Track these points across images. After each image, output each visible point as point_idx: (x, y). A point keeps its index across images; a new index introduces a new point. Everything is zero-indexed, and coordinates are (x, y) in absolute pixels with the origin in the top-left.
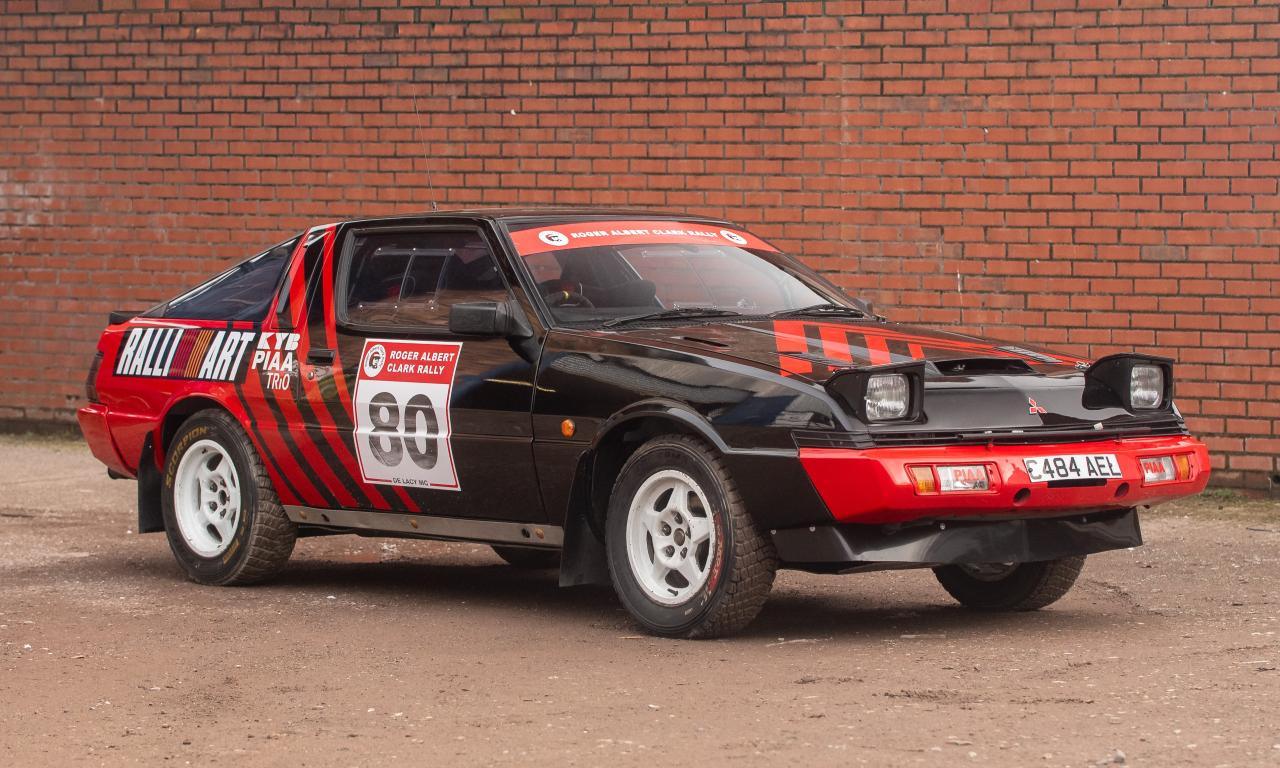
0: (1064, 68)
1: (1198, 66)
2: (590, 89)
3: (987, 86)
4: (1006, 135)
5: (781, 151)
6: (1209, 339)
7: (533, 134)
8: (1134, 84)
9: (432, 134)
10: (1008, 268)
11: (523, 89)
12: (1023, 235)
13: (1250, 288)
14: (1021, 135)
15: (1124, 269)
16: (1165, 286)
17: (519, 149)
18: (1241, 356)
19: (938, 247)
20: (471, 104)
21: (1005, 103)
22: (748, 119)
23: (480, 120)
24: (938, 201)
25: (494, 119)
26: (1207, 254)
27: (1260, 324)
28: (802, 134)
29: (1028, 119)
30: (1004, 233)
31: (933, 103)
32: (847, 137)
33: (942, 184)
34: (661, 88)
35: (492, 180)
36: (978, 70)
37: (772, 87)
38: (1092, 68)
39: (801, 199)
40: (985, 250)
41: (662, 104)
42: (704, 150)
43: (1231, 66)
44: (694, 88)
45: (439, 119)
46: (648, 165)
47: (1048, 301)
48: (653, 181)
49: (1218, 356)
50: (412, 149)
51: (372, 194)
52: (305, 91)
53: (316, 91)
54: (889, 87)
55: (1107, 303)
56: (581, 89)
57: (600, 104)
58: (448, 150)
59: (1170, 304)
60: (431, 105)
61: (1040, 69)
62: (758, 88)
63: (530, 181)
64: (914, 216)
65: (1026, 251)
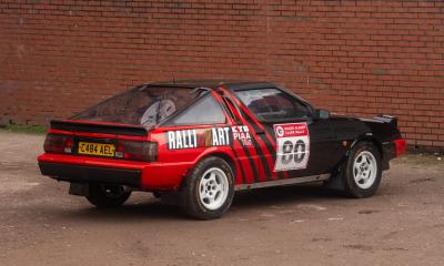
0: (345, 9)
1: (390, 10)
2: (176, 11)
3: (317, 14)
4: (325, 31)
5: (246, 34)
6: (394, 100)
7: (157, 26)
8: (369, 15)
9: (120, 25)
10: (324, 75)
11: (153, 10)
12: (330, 65)
13: (408, 84)
14: (329, 31)
15: (365, 77)
16: (380, 83)
17: (152, 31)
18: (405, 106)
19: (301, 68)
20: (134, 15)
21: (324, 20)
22: (234, 23)
23: (138, 20)
24: (301, 52)
25: (143, 20)
26: (393, 72)
27: (411, 95)
28: (253, 29)
29: (332, 25)
30: (323, 64)
31: (299, 19)
32: (269, 30)
33: (302, 47)
34: (202, 11)
35: (142, 41)
36: (315, 9)
37: (242, 12)
38: (354, 9)
39: (252, 51)
40: (317, 69)
41: (203, 17)
42: (219, 33)
43: (401, 10)
44: (215, 12)
45: (123, 20)
46: (198, 37)
47: (338, 87)
48: (200, 43)
49: (397, 106)
50: (113, 30)
51: (98, 45)
52: (74, 8)
53: (77, 8)
54: (283, 13)
55: (359, 88)
56: (174, 11)
57: (181, 16)
58: (126, 30)
59: (381, 89)
60: (120, 15)
61: (336, 9)
62: (237, 12)
63: (156, 42)
64: (293, 57)
65: (331, 70)
